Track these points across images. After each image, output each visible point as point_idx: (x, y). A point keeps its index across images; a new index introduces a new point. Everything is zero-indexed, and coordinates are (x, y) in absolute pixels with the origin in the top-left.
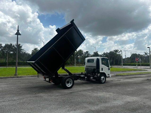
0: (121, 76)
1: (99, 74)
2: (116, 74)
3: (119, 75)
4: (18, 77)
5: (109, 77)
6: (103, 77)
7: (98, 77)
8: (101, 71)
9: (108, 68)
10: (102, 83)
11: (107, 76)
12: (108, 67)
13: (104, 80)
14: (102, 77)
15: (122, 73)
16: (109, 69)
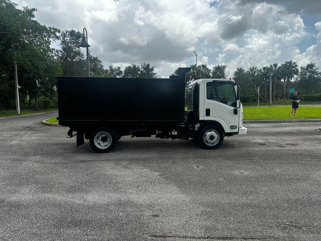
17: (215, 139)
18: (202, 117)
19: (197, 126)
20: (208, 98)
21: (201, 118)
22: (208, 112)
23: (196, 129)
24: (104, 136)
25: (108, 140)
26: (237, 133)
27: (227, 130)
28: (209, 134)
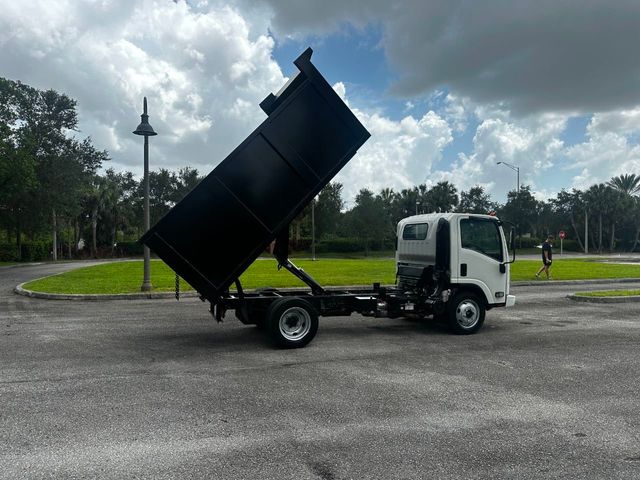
6: (469, 305)
9: (498, 263)
16: (502, 269)
17: (474, 317)
18: (456, 278)
19: (446, 294)
20: (463, 246)
21: (454, 280)
22: (464, 270)
23: (445, 300)
24: (290, 315)
25: (299, 323)
26: (504, 304)
27: (491, 300)
28: (463, 307)
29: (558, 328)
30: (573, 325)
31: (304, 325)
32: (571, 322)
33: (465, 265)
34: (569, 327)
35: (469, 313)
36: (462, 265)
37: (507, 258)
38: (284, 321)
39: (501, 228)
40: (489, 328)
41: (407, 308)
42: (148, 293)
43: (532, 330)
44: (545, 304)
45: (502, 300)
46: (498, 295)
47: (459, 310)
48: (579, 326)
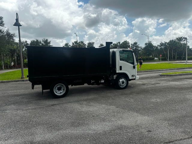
0: (168, 76)
1: (115, 76)
2: (160, 74)
3: (164, 75)
4: (23, 81)
5: (135, 79)
6: (123, 80)
7: (113, 79)
8: (118, 71)
9: (132, 65)
10: (120, 88)
11: (130, 78)
12: (133, 63)
13: (125, 83)
14: (121, 80)
15: (171, 73)
16: (134, 67)
20: (120, 60)
29: (153, 86)
30: (159, 84)
31: (64, 90)
32: (158, 83)
33: (121, 66)
34: (157, 85)
35: (123, 82)
36: (120, 66)
37: (136, 63)
38: (56, 88)
39: (133, 53)
40: (130, 87)
41: (102, 82)
42: (23, 79)
43: (145, 87)
44: (152, 78)
45: (134, 78)
46: (133, 76)
47: (120, 81)
48: (161, 85)
